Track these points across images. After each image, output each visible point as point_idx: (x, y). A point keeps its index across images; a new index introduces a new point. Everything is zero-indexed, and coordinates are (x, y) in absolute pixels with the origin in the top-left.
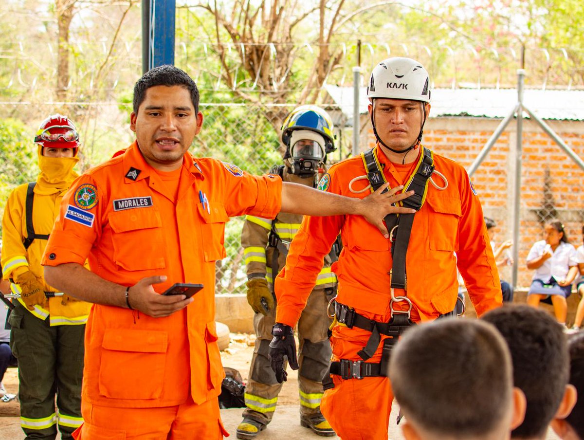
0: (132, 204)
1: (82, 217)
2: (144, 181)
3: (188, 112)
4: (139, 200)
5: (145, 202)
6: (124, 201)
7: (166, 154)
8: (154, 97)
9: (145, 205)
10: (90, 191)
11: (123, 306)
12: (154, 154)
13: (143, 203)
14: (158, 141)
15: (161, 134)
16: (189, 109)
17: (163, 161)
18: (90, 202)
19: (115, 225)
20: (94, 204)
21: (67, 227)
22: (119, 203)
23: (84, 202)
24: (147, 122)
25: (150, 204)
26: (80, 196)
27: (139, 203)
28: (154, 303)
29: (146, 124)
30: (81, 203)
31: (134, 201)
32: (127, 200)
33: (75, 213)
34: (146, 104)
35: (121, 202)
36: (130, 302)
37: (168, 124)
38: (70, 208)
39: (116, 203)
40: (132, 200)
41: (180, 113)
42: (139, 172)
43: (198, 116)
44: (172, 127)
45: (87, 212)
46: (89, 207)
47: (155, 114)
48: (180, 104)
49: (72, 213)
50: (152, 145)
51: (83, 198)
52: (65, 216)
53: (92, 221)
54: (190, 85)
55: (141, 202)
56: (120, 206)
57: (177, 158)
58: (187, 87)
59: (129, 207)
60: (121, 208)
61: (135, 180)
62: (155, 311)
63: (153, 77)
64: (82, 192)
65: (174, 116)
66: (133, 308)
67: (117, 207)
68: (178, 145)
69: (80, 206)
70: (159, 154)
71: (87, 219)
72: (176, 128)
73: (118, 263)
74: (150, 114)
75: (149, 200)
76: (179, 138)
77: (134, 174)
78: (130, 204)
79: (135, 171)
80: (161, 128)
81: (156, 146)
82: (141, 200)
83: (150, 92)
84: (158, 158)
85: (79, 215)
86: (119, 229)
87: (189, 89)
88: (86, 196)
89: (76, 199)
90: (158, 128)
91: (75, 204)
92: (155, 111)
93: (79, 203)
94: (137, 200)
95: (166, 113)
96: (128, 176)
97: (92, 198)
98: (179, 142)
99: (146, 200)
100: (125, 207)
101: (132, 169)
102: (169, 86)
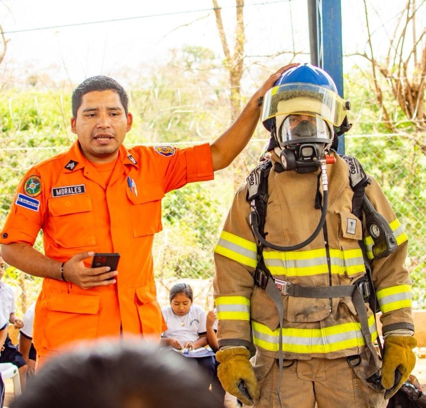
0: (68, 192)
1: (30, 203)
2: (80, 171)
3: (119, 111)
4: (73, 188)
5: (79, 189)
6: (61, 189)
7: (103, 148)
8: (89, 101)
9: (79, 193)
10: (36, 181)
11: (59, 279)
12: (94, 150)
13: (78, 191)
14: (96, 138)
15: (98, 131)
16: (119, 109)
17: (101, 154)
18: (36, 190)
19: (53, 210)
20: (39, 192)
21: (18, 212)
22: (57, 190)
23: (31, 190)
24: (85, 122)
25: (83, 191)
26: (28, 186)
27: (74, 191)
28: (84, 276)
29: (85, 124)
30: (29, 191)
31: (69, 189)
32: (64, 188)
33: (24, 200)
34: (83, 107)
35: (58, 190)
36: (64, 275)
37: (103, 122)
38: (21, 196)
39: (55, 191)
40: (68, 188)
41: (113, 113)
42: (76, 164)
43: (128, 116)
44: (107, 124)
45: (33, 199)
46: (35, 195)
47: (92, 115)
48: (111, 105)
49: (22, 200)
50: (91, 142)
51: (30, 187)
52: (16, 203)
53: (38, 207)
54: (119, 90)
55: (76, 190)
56: (58, 193)
57: (113, 151)
58: (116, 91)
59: (65, 194)
60: (58, 195)
61: (72, 170)
62: (85, 283)
63: (87, 85)
64: (30, 182)
65: (108, 115)
66: (67, 280)
67: (55, 194)
68: (113, 140)
69: (28, 194)
70: (97, 149)
71: (34, 205)
72: (110, 126)
73: (57, 242)
74: (88, 116)
75: (82, 188)
76: (113, 134)
77: (72, 165)
78: (66, 192)
79: (73, 163)
80: (98, 126)
81: (95, 142)
82: (75, 188)
83: (86, 97)
84: (97, 152)
85: (27, 202)
86: (56, 213)
87: (118, 93)
88: (33, 186)
89: (25, 189)
90: (95, 127)
91: (24, 193)
92: (92, 113)
93: (27, 192)
94: (72, 188)
95: (101, 113)
96: (67, 167)
97: (38, 187)
98: (113, 138)
99: (80, 188)
100: (62, 195)
101: (71, 162)
102: (100, 91)
